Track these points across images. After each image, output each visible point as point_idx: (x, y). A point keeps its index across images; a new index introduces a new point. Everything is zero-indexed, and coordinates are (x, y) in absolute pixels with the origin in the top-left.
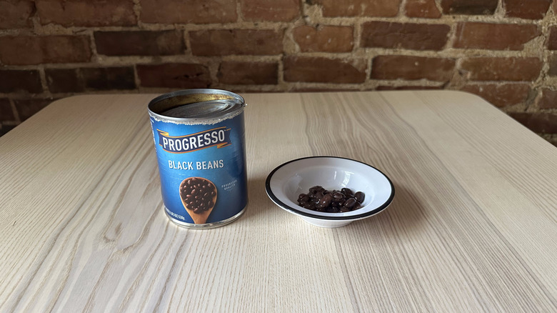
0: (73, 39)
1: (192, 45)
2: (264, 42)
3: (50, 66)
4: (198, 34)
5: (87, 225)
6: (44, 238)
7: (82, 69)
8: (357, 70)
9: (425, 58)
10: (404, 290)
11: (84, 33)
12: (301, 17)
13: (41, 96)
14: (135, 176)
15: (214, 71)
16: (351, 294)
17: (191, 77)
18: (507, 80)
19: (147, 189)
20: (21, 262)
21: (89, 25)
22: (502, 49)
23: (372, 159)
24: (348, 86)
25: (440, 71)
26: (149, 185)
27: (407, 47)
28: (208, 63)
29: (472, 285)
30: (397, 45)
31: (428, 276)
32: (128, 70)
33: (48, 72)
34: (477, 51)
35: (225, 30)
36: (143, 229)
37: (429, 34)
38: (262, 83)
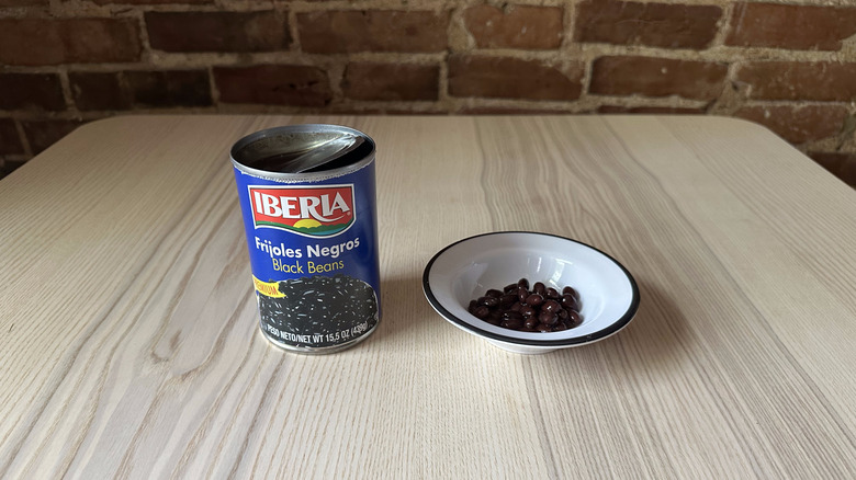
0: (112, 25)
1: (302, 35)
2: (419, 29)
3: (76, 67)
4: (311, 17)
5: (126, 333)
6: (58, 351)
7: (126, 73)
8: (567, 79)
9: (678, 62)
10: (635, 455)
11: (128, 15)
13: (64, 115)
14: (205, 251)
15: (335, 78)
16: (548, 460)
17: (299, 88)
18: (811, 99)
19: (223, 274)
20: (20, 392)
21: (136, 2)
22: (806, 48)
23: (589, 230)
24: (553, 105)
25: (702, 84)
26: (227, 267)
27: (648, 43)
28: (328, 65)
29: (747, 450)
30: (633, 39)
31: (676, 431)
32: (200, 76)
33: (73, 76)
34: (764, 50)
35: (354, 11)
36: (215, 341)
37: (687, 22)
38: (414, 99)
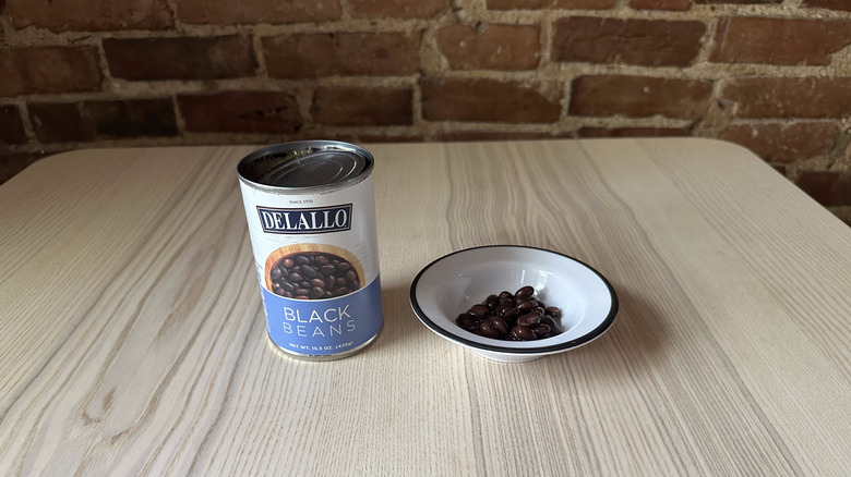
0: (71, 53)
1: (268, 60)
2: (386, 53)
3: (34, 98)
4: (276, 41)
5: (59, 390)
7: (87, 103)
8: (545, 100)
9: (661, 80)
11: (86, 42)
12: (450, 11)
13: (25, 148)
14: (150, 297)
15: (305, 104)
17: (267, 115)
18: (800, 116)
19: (165, 323)
21: (94, 29)
22: (794, 63)
24: (532, 128)
25: (686, 102)
26: (171, 315)
27: (629, 61)
28: (295, 90)
30: (614, 57)
32: (164, 105)
33: (32, 108)
34: (750, 67)
35: (321, 34)
36: (150, 398)
37: (668, 38)
38: (387, 124)
